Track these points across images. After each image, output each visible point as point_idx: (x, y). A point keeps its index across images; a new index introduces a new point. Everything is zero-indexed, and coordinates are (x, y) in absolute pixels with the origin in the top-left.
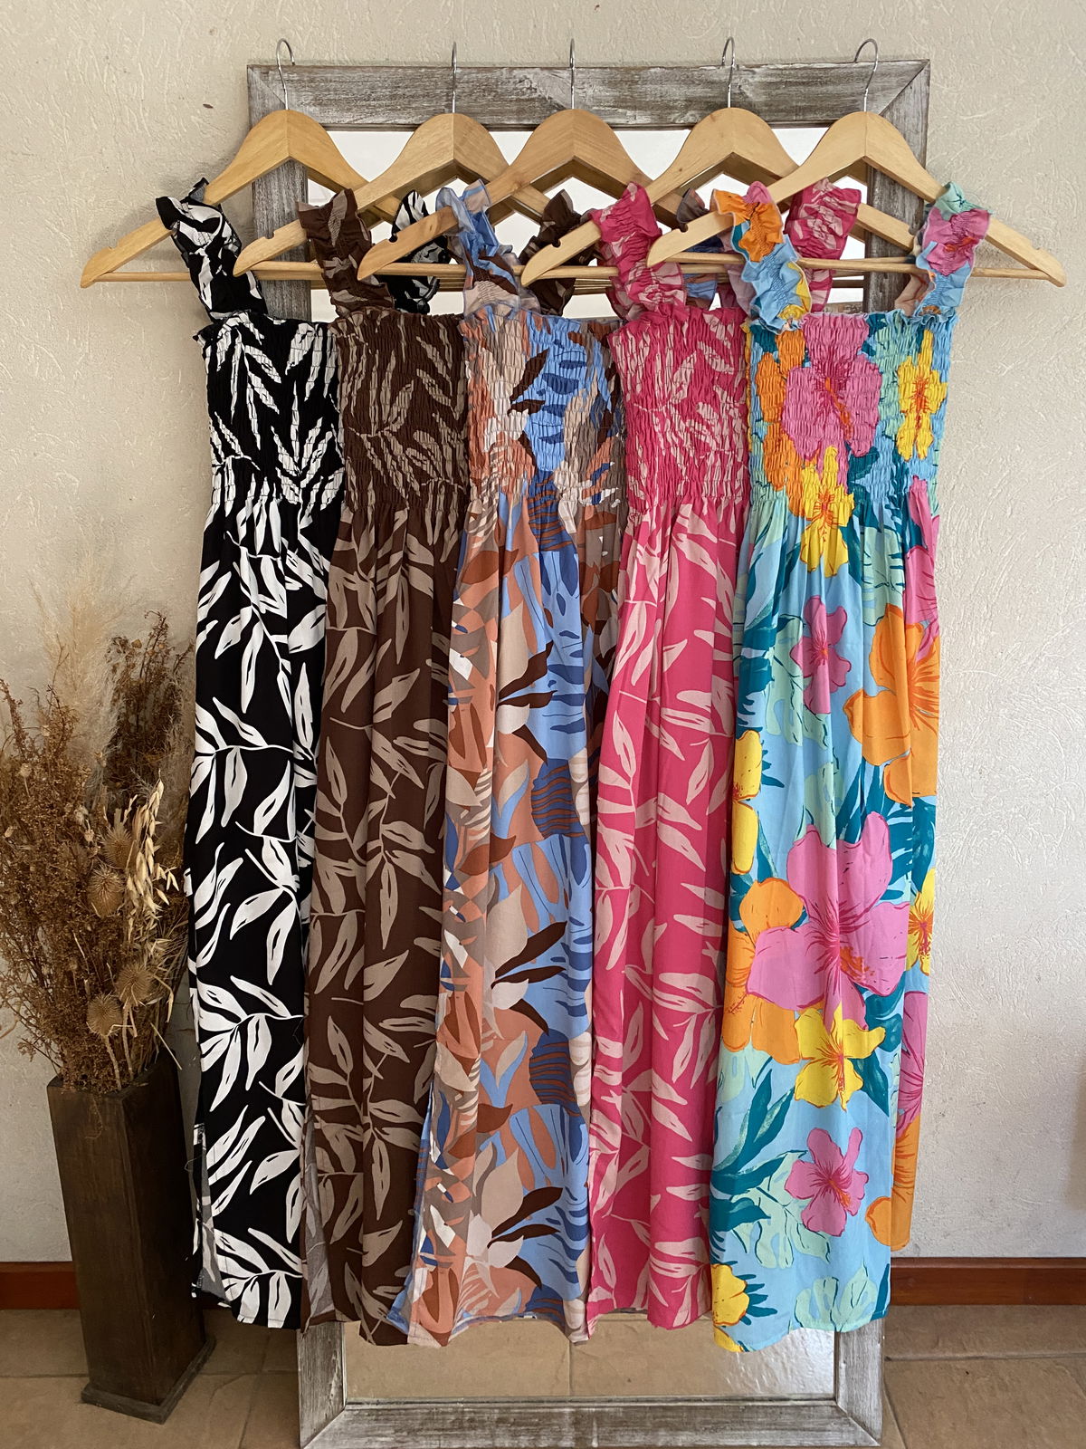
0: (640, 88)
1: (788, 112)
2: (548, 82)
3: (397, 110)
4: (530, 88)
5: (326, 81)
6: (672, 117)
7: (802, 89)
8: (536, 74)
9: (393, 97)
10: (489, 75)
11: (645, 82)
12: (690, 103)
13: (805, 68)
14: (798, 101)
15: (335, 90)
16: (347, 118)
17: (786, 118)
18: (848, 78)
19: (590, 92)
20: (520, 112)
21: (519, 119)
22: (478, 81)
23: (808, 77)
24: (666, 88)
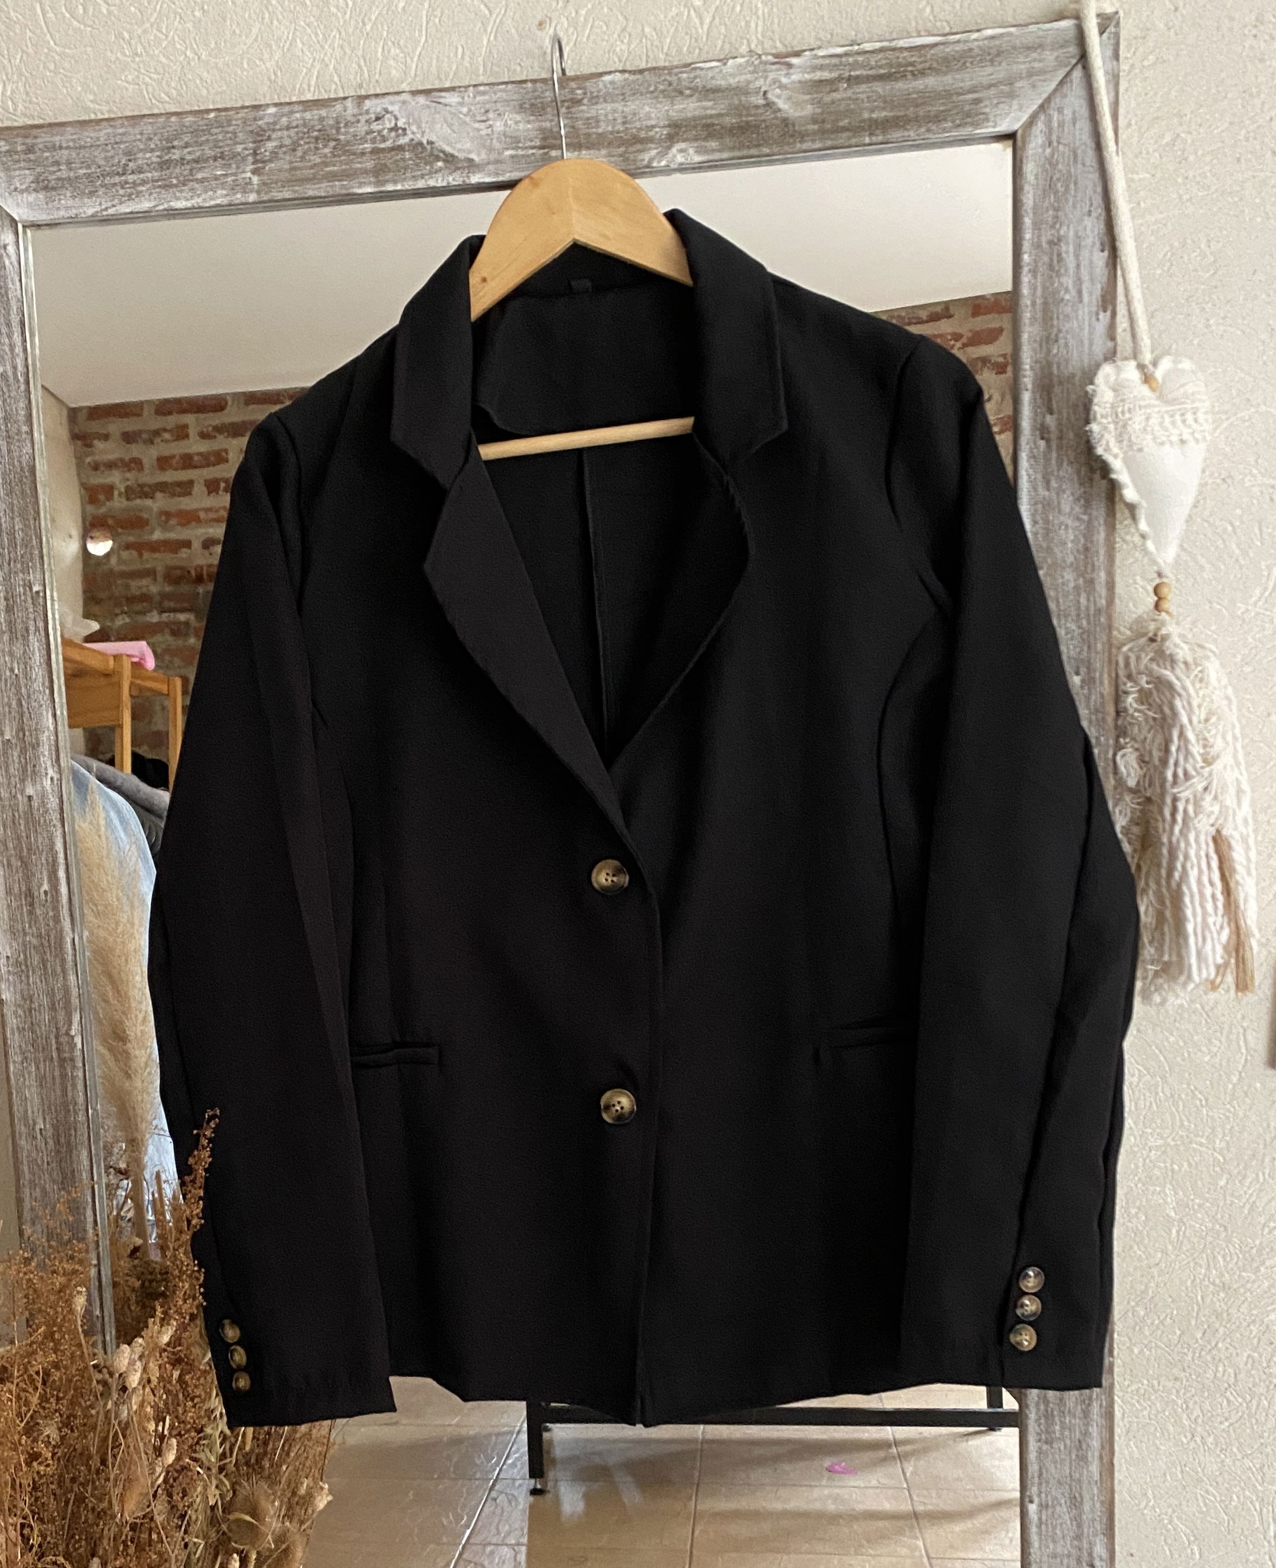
0: (586, 110)
1: (855, 130)
2: (425, 116)
3: (171, 186)
4: (395, 128)
5: (54, 148)
6: (646, 157)
7: (879, 88)
8: (404, 102)
9: (164, 165)
10: (323, 112)
11: (595, 100)
12: (677, 131)
13: (881, 50)
14: (872, 111)
15: (69, 163)
16: (90, 207)
17: (853, 141)
18: (962, 60)
19: (499, 126)
20: (379, 172)
21: (379, 183)
22: (305, 125)
23: (891, 66)
24: (632, 106)
